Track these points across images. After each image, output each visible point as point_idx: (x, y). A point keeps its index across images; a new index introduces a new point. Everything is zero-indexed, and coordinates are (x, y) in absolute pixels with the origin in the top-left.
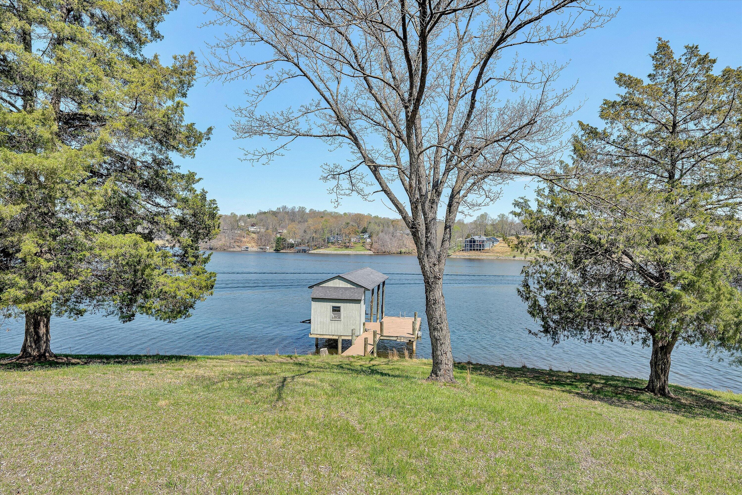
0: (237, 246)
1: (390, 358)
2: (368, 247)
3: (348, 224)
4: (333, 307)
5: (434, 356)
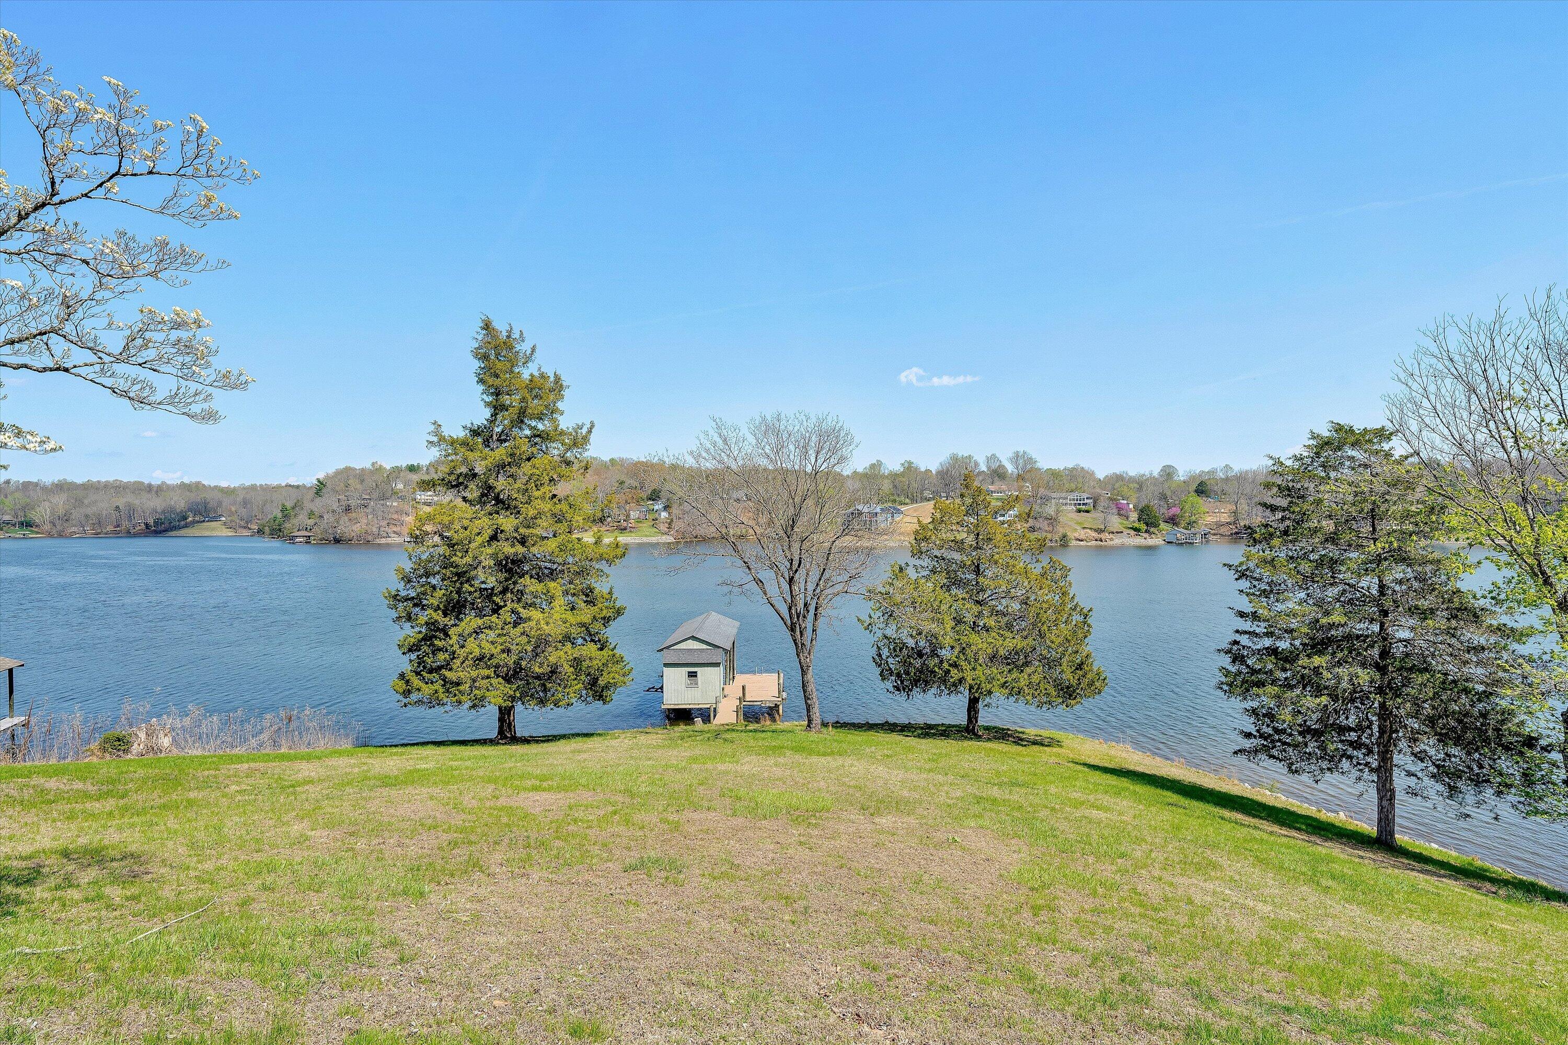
0: (395, 532)
1: (762, 722)
2: (664, 528)
3: (622, 483)
4: (689, 672)
5: (809, 716)
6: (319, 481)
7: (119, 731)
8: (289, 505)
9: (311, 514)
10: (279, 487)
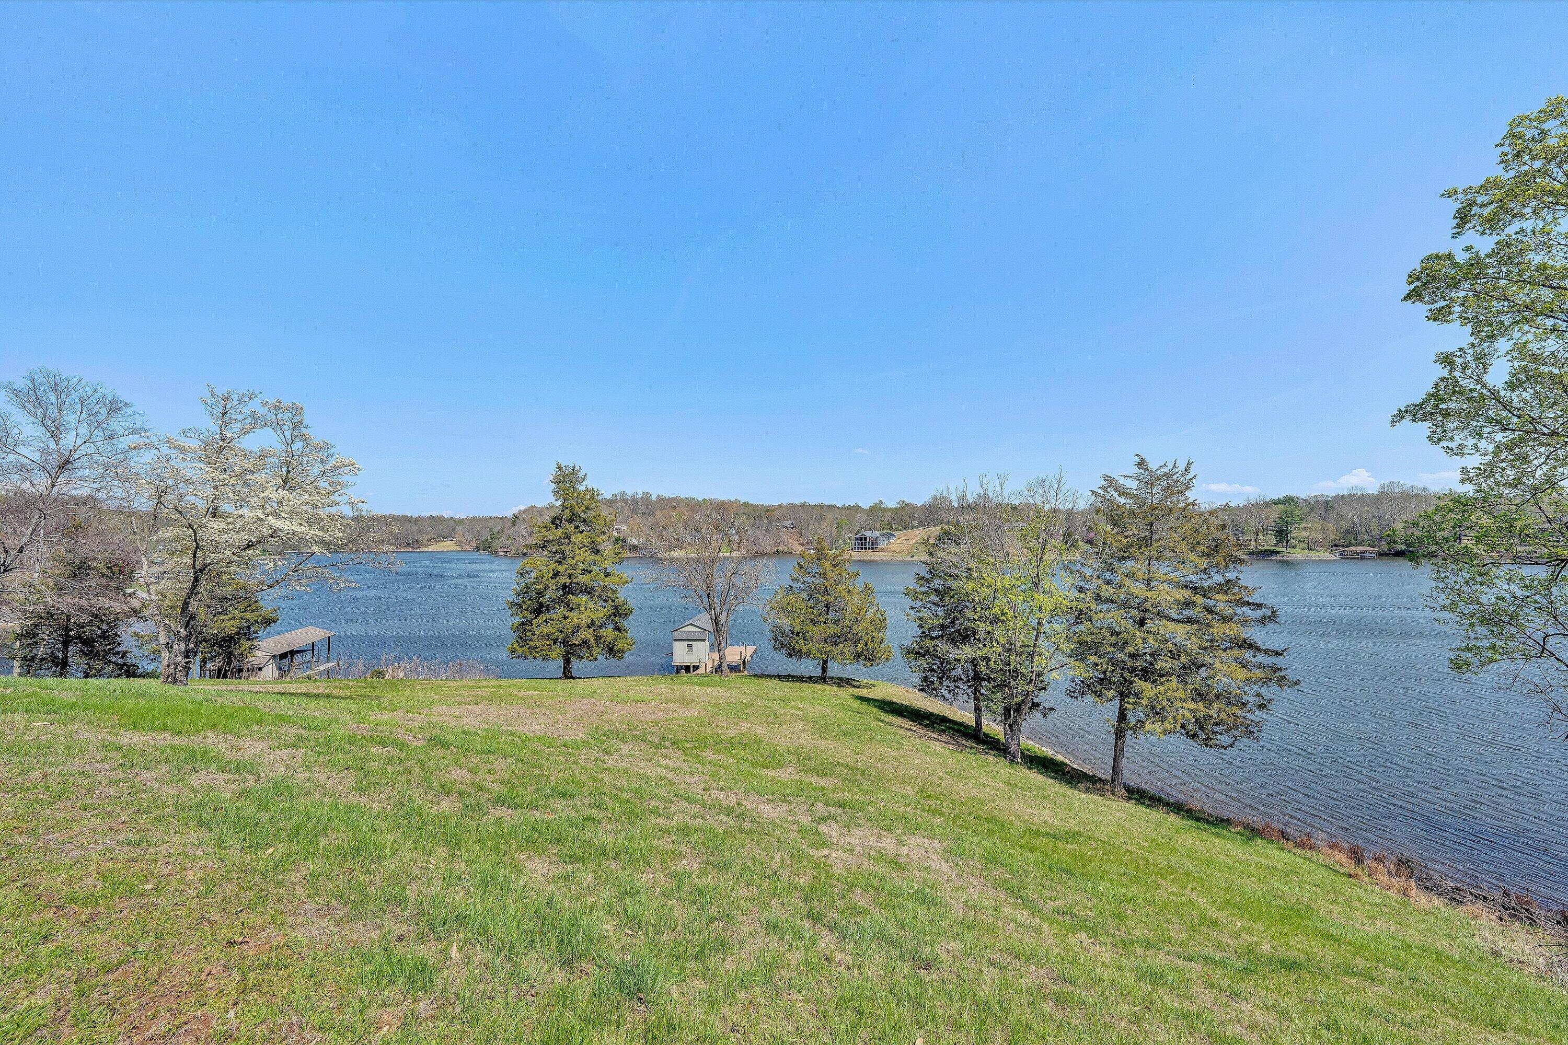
4: (688, 645)
6: (514, 515)
7: (380, 669)
8: (495, 531)
9: (508, 538)
10: (490, 518)
